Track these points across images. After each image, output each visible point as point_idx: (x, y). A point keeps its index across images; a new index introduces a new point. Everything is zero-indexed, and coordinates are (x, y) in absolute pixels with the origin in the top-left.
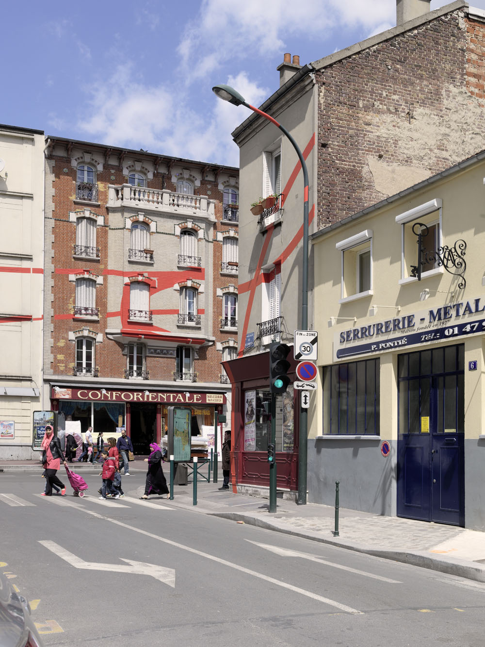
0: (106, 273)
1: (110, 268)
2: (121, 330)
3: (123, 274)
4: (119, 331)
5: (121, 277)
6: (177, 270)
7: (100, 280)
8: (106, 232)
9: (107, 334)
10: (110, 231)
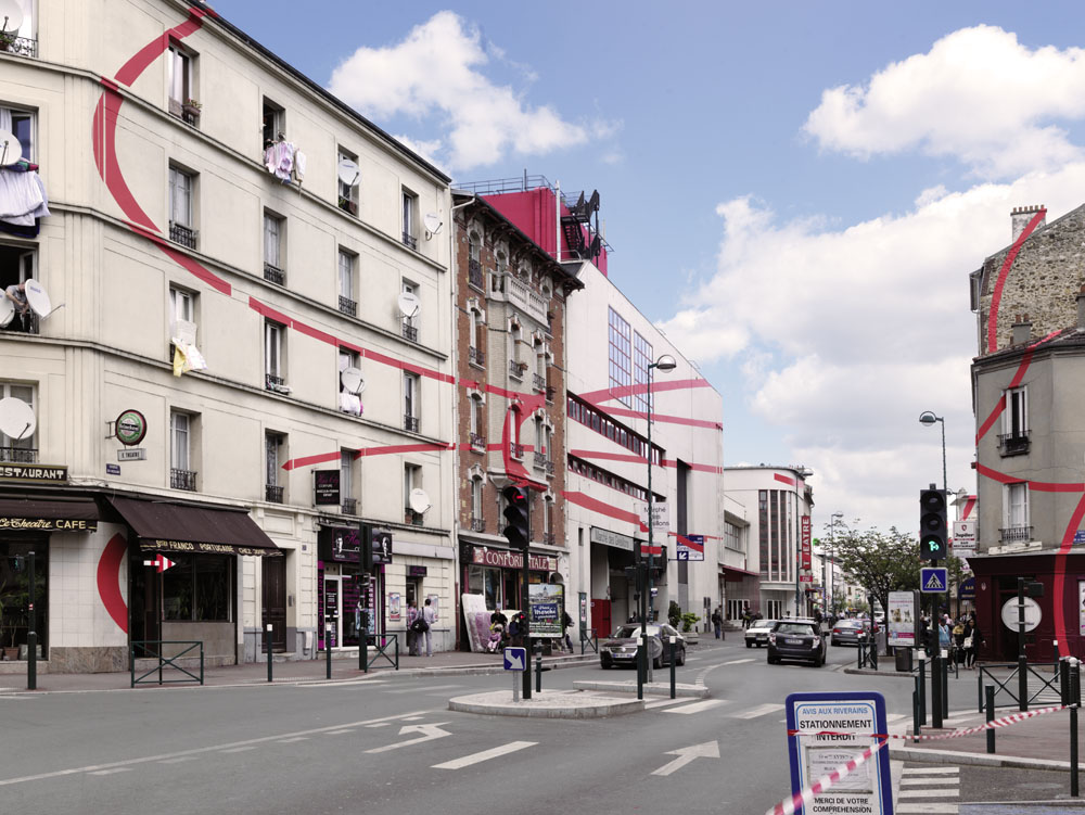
0: (488, 389)
1: (491, 382)
2: (507, 471)
3: (505, 393)
4: (503, 471)
5: (502, 398)
6: (532, 393)
7: (483, 397)
8: (485, 332)
9: (489, 473)
10: (490, 332)
